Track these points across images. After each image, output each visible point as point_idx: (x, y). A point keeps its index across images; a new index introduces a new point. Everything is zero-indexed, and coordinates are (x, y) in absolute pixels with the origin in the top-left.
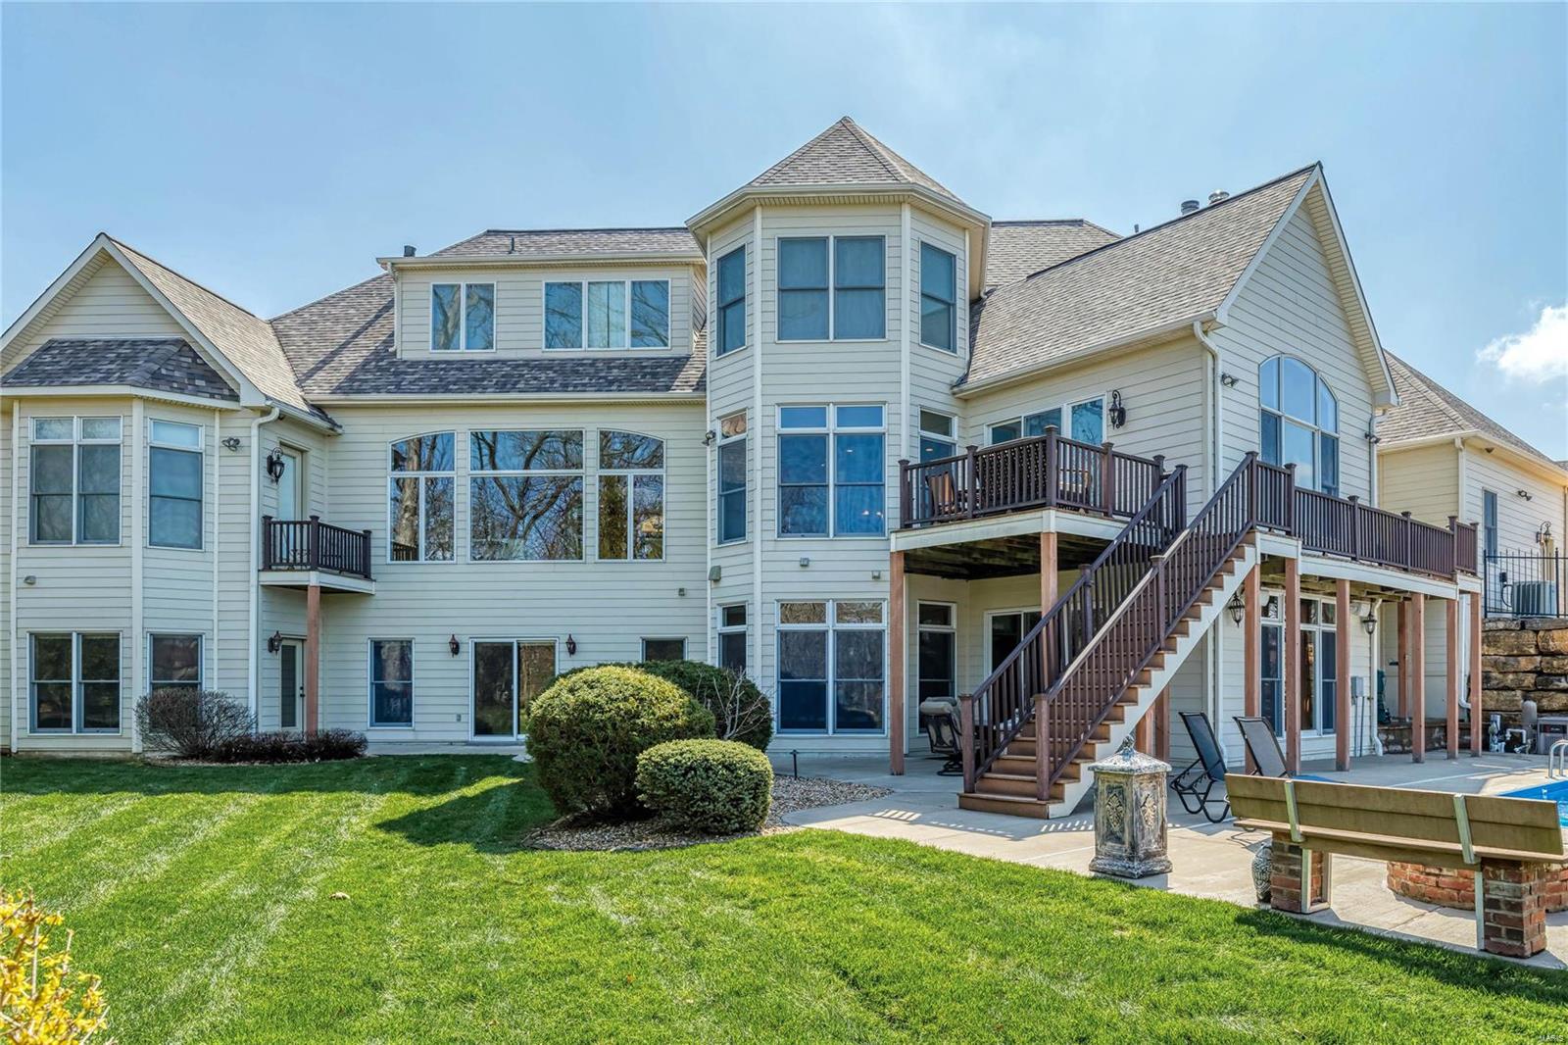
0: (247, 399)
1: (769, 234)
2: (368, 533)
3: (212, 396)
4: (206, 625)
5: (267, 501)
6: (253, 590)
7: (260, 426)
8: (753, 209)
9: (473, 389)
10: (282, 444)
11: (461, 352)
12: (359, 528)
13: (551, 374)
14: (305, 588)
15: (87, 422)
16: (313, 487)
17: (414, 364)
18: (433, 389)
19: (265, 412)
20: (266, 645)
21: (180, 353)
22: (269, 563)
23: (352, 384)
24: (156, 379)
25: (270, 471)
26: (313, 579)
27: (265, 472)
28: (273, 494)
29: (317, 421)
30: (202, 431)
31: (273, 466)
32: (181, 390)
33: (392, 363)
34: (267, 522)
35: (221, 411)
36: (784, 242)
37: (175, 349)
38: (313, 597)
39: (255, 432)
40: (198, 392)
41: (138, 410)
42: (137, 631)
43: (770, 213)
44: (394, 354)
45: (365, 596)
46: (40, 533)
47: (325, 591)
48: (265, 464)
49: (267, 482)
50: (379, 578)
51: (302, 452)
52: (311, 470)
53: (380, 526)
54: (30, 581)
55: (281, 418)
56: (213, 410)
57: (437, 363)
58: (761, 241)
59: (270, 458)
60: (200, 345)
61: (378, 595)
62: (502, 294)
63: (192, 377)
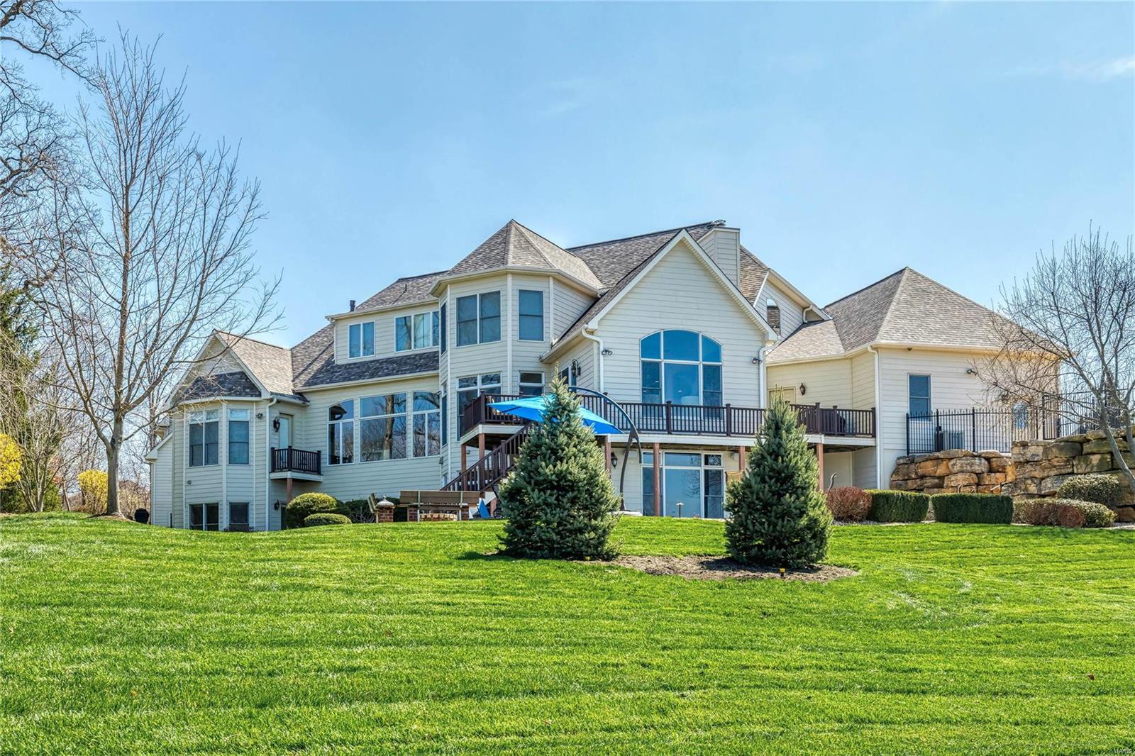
0: (265, 396)
1: (453, 296)
2: (319, 452)
3: (252, 396)
4: (251, 498)
5: (274, 441)
6: (267, 481)
7: (270, 407)
8: (446, 287)
9: (360, 377)
10: (280, 413)
11: (362, 358)
12: (315, 450)
13: (395, 365)
14: (285, 479)
15: (208, 413)
16: (297, 432)
17: (340, 366)
18: (345, 379)
19: (271, 400)
20: (273, 506)
21: (241, 378)
22: (273, 470)
23: (314, 381)
24: (230, 391)
25: (275, 426)
26: (289, 475)
27: (272, 427)
28: (277, 437)
29: (297, 401)
30: (249, 411)
31: (276, 425)
32: (240, 395)
33: (333, 367)
34: (273, 450)
35: (256, 402)
36: (459, 300)
37: (239, 376)
38: (289, 483)
39: (268, 410)
40: (246, 395)
41: (224, 405)
42: (225, 501)
43: (453, 286)
44: (334, 362)
45: (318, 482)
46: (192, 463)
47: (295, 480)
48: (272, 423)
49: (273, 432)
50: (325, 474)
51: (292, 416)
52: (296, 424)
53: (324, 448)
54: (189, 482)
55: (278, 402)
56: (252, 402)
57: (350, 364)
58: (450, 300)
59: (275, 421)
60: (248, 373)
61: (324, 482)
62: (378, 327)
63: (244, 388)
